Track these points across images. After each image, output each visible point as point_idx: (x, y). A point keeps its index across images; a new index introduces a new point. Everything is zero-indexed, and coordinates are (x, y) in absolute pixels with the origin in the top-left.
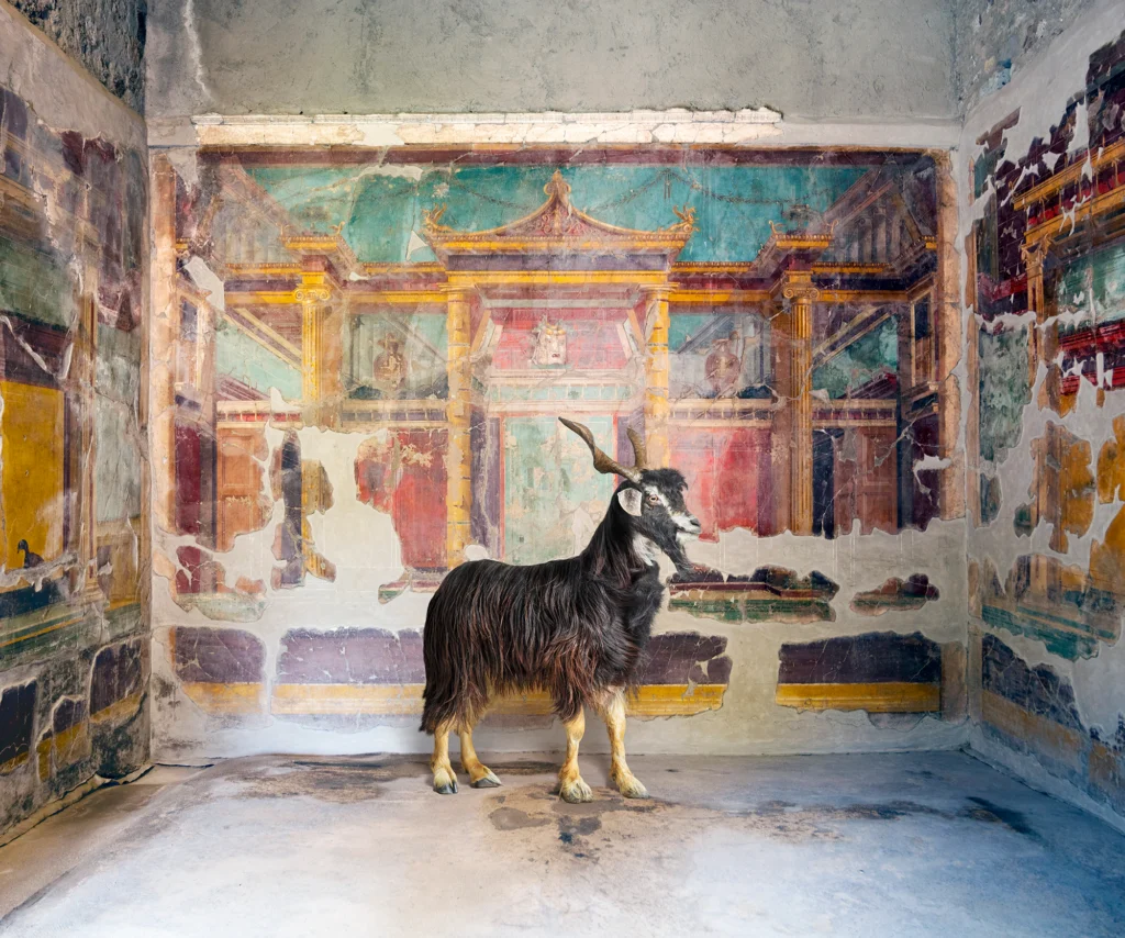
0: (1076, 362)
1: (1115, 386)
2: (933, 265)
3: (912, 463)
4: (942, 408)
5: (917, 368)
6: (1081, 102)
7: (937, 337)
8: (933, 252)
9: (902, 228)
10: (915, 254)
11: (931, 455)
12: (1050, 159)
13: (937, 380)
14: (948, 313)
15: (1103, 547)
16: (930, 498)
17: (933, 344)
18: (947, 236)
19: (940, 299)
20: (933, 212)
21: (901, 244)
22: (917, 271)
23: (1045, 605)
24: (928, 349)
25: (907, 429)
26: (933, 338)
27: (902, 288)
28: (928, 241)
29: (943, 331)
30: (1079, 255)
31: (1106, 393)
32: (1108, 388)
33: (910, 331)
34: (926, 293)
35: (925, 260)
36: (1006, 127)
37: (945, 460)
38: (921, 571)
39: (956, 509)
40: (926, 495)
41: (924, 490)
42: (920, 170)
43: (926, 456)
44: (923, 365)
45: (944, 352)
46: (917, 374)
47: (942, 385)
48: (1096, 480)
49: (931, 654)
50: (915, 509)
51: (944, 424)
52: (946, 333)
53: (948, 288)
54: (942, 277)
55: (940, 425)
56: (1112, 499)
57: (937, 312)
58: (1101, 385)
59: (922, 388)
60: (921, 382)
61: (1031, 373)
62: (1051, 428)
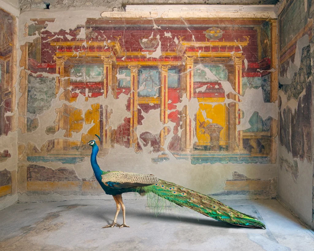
0: (77, 90)
1: (92, 97)
2: (11, 51)
3: (4, 114)
4: (12, 96)
5: (6, 83)
6: (83, 27)
7: (11, 74)
8: (11, 47)
9: (4, 36)
10: (7, 46)
11: (9, 111)
12: (69, 37)
13: (11, 88)
14: (14, 67)
15: (87, 135)
16: (9, 125)
17: (10, 76)
18: (15, 43)
19: (12, 62)
20: (12, 34)
21: (3, 41)
22: (7, 51)
23: (62, 152)
24: (9, 77)
25: (3, 102)
26: (10, 74)
27: (3, 56)
28: (10, 43)
29: (13, 72)
30: (80, 64)
31: (89, 98)
32: (90, 97)
33: (4, 70)
34: (9, 59)
35: (9, 49)
36: (47, 21)
37: (12, 113)
38: (6, 149)
39: (15, 128)
40: (8, 124)
41: (7, 123)
42: (9, 20)
43: (8, 112)
44: (7, 82)
45: (13, 79)
46: (6, 85)
47: (12, 90)
48: (84, 119)
49: (9, 175)
50: (5, 129)
51: (12, 102)
52: (13, 73)
53: (14, 60)
54: (13, 55)
55: (11, 102)
56: (91, 123)
57: (11, 66)
58: (87, 96)
59: (7, 90)
60: (7, 87)
61: (57, 91)
62: (66, 105)
